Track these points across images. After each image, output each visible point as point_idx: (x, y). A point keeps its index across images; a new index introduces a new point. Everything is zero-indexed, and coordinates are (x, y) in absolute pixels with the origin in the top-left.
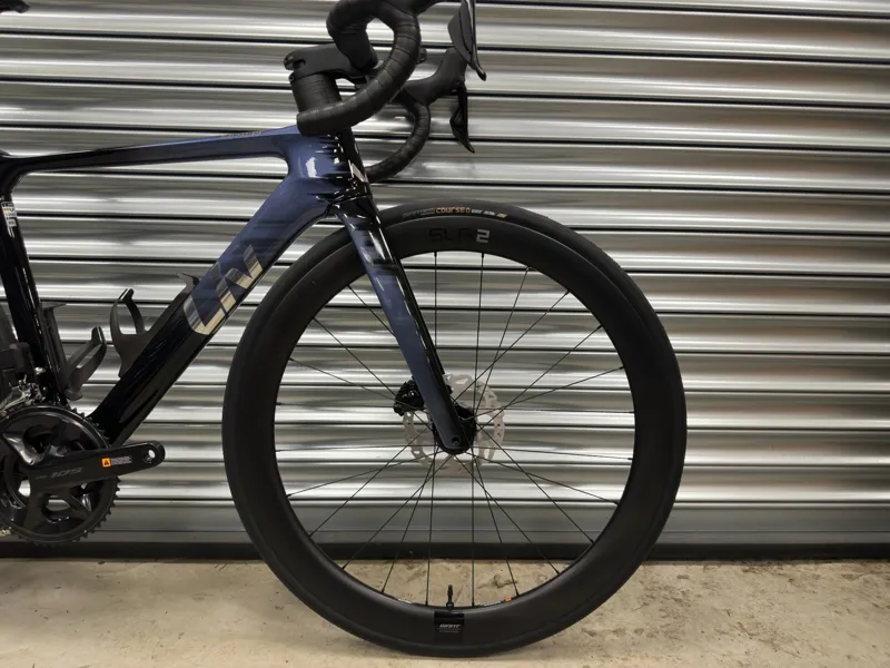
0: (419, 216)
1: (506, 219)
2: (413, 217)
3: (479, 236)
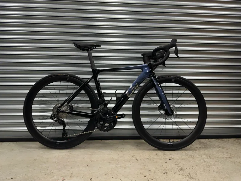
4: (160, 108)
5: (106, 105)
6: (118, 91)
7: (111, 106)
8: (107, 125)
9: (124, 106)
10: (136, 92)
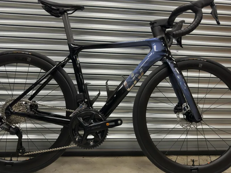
0: (184, 60)
1: (206, 61)
2: (183, 61)
3: (200, 65)
4: (177, 110)
5: (90, 103)
6: (110, 83)
7: (99, 105)
8: (91, 137)
9: (121, 105)
10: (139, 84)
